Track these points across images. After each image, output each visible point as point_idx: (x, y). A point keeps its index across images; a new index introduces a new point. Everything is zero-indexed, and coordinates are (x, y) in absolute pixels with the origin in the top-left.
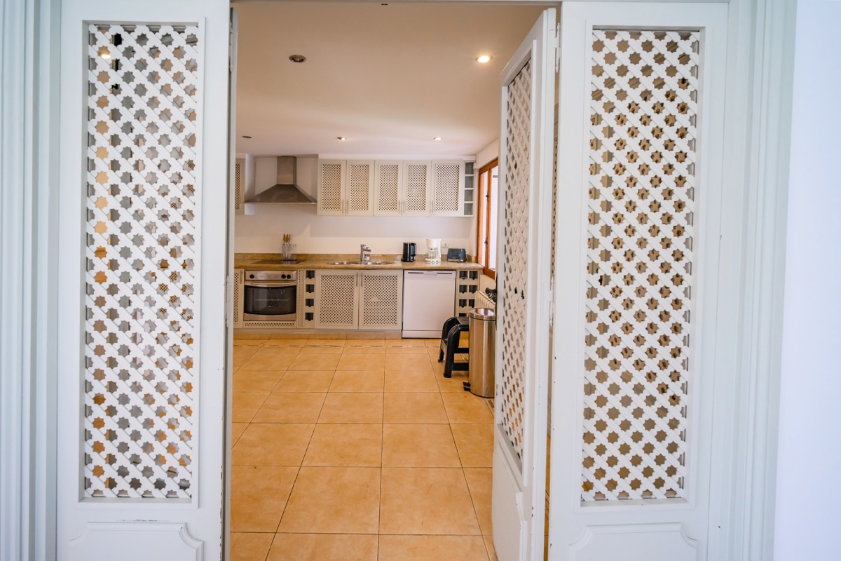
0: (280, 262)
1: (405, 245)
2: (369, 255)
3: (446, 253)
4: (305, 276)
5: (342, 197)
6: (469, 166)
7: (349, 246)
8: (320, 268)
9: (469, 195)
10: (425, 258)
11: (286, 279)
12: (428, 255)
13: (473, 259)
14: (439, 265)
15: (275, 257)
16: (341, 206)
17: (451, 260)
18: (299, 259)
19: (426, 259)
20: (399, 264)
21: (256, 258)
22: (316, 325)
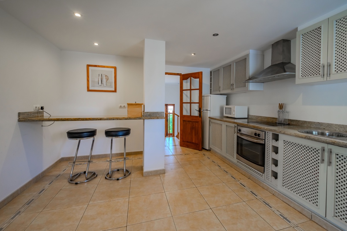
4: (272, 138)
5: (322, 61)
8: (284, 134)
16: (321, 71)
18: (290, 124)
21: (263, 120)
22: (278, 185)
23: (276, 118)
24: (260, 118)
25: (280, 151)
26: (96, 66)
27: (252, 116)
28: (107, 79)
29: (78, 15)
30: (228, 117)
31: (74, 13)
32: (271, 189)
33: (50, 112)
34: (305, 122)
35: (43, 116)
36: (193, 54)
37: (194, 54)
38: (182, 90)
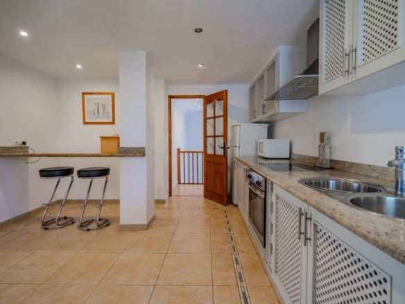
18: (334, 168)
26: (91, 93)
28: (104, 109)
29: (24, 34)
31: (19, 32)
33: (33, 147)
34: (352, 164)
35: (27, 151)
36: (200, 66)
37: (202, 65)
38: (206, 119)
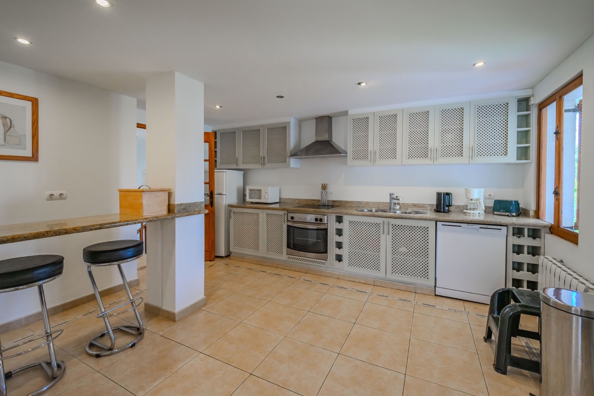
0: (318, 207)
1: (439, 194)
2: (399, 204)
3: (492, 205)
4: (335, 221)
5: (370, 148)
6: (524, 103)
7: (377, 194)
8: (347, 214)
9: (523, 136)
10: (463, 209)
11: (319, 222)
12: (467, 206)
13: (532, 213)
14: (482, 218)
15: (315, 203)
16: (369, 156)
17: (498, 213)
18: (333, 205)
19: (465, 211)
20: (430, 214)
21: (301, 203)
22: (344, 267)
23: (319, 200)
24: (297, 201)
25: (346, 232)
27: (286, 199)
28: (9, 127)
30: (252, 203)
32: (335, 274)
36: (218, 107)
37: (221, 107)
